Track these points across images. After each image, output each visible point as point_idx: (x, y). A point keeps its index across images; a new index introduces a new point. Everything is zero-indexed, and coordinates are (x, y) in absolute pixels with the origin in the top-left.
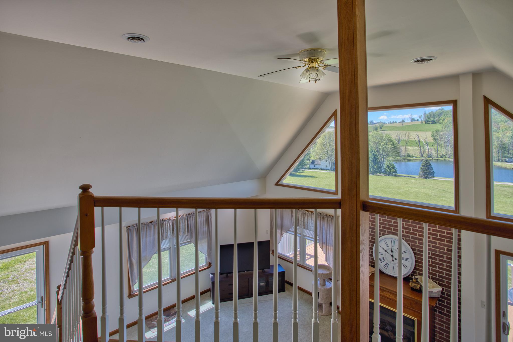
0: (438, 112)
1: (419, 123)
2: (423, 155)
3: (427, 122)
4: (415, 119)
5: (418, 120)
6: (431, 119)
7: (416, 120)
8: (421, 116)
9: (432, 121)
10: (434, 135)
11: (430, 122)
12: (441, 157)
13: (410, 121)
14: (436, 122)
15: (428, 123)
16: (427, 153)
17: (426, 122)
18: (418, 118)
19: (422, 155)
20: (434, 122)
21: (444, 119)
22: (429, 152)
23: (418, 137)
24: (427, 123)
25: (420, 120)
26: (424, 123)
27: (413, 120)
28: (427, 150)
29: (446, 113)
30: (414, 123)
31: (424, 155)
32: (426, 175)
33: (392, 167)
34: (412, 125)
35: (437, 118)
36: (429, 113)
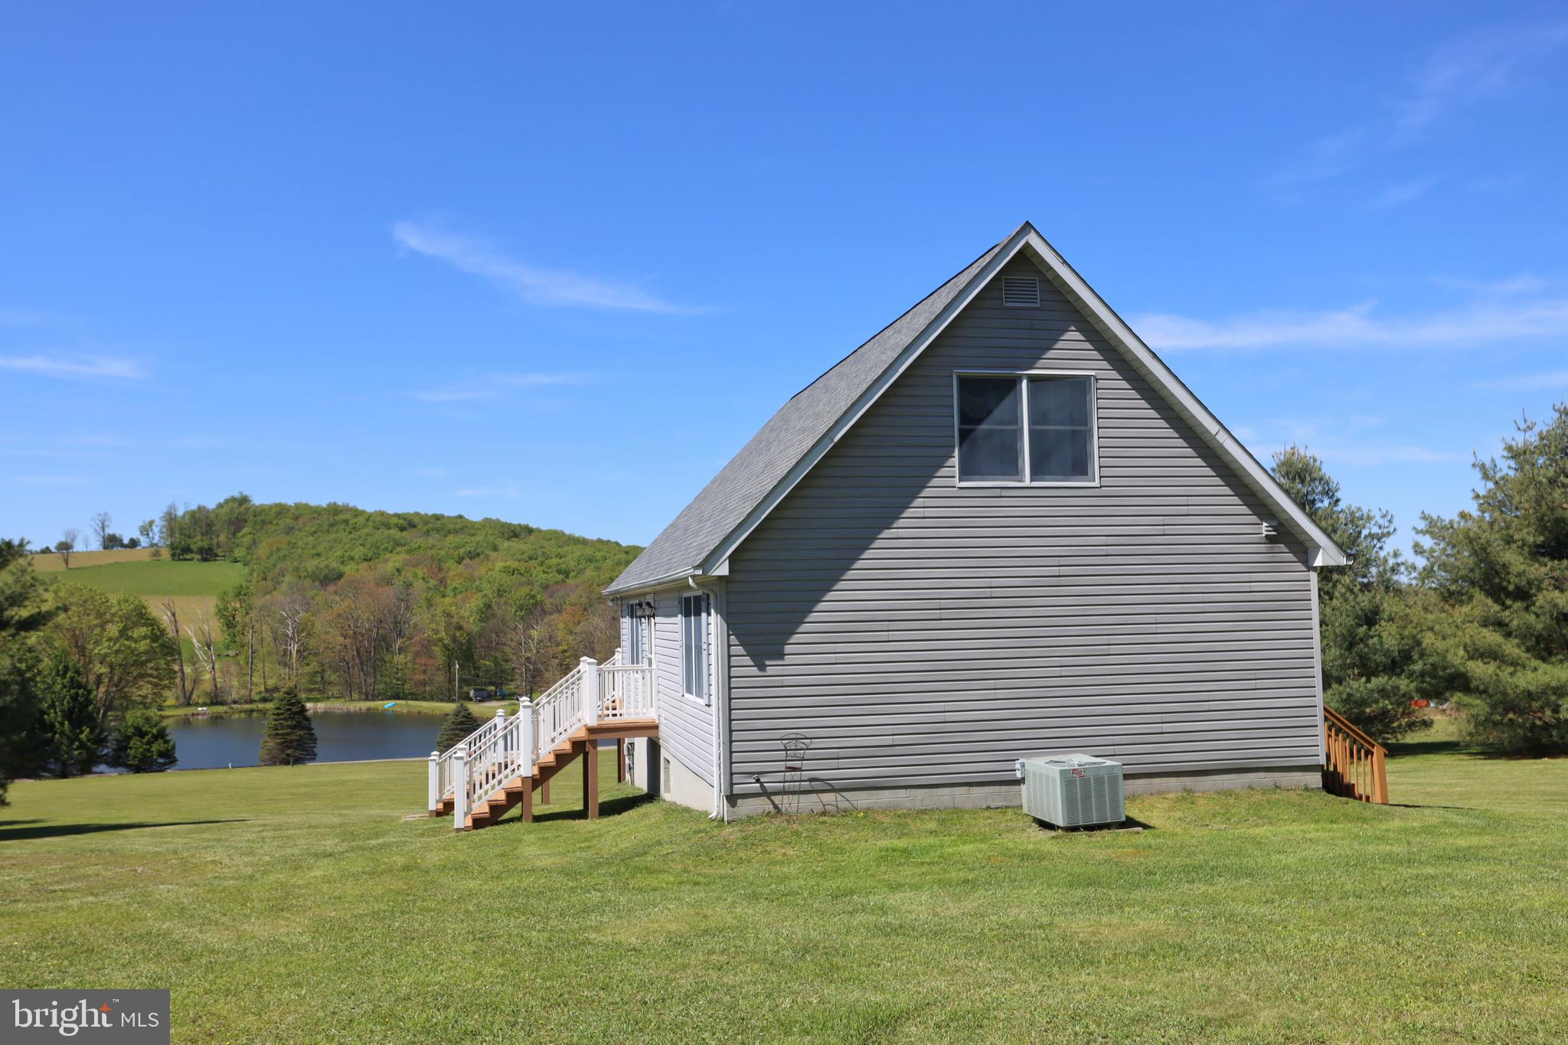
0: (226, 510)
1: (141, 554)
2: (190, 699)
3: (181, 552)
4: (121, 540)
5: (134, 543)
6: (198, 542)
7: (126, 541)
8: (151, 523)
9: (201, 551)
10: (226, 609)
11: (191, 552)
12: (264, 700)
13: (95, 545)
14: (216, 555)
15: (186, 560)
16: (207, 686)
17: (173, 555)
18: (136, 535)
19: (188, 694)
20: (208, 555)
21: (254, 542)
22: (214, 679)
23: (174, 615)
24: (181, 557)
25: (144, 541)
26: (166, 554)
27: (112, 542)
28: (208, 676)
29: (259, 519)
30: (118, 554)
31: (194, 696)
32: (289, 751)
33: (155, 731)
34: (108, 566)
35: (222, 538)
36: (193, 514)
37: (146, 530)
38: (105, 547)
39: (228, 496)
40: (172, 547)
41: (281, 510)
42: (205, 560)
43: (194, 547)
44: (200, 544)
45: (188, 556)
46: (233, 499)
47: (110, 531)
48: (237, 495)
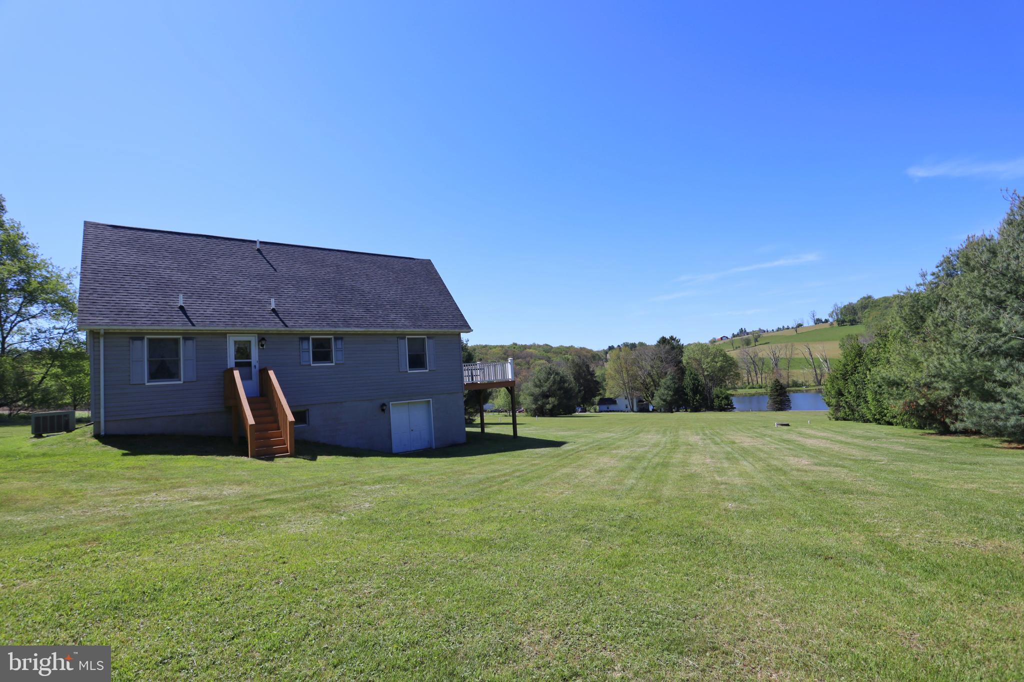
0: (859, 303)
1: (828, 325)
3: (841, 323)
4: (821, 320)
5: (826, 321)
7: (823, 320)
9: (851, 321)
11: (846, 322)
13: (812, 323)
14: (857, 322)
15: (844, 326)
16: (827, 377)
17: (838, 324)
18: (827, 318)
19: (819, 381)
20: (853, 322)
21: (871, 315)
23: (810, 351)
24: (842, 325)
25: (829, 320)
26: (836, 324)
27: (818, 321)
28: (827, 373)
29: (875, 304)
30: (819, 326)
32: (777, 405)
33: (723, 396)
34: (813, 331)
35: (860, 315)
36: (845, 307)
37: (831, 315)
38: (816, 324)
39: (862, 297)
40: (838, 321)
41: (885, 299)
42: (852, 325)
43: (847, 320)
44: (849, 318)
45: (845, 324)
46: (864, 298)
47: (816, 317)
48: (866, 296)
